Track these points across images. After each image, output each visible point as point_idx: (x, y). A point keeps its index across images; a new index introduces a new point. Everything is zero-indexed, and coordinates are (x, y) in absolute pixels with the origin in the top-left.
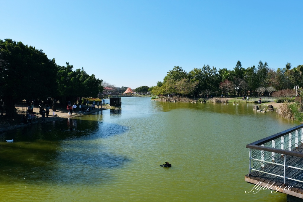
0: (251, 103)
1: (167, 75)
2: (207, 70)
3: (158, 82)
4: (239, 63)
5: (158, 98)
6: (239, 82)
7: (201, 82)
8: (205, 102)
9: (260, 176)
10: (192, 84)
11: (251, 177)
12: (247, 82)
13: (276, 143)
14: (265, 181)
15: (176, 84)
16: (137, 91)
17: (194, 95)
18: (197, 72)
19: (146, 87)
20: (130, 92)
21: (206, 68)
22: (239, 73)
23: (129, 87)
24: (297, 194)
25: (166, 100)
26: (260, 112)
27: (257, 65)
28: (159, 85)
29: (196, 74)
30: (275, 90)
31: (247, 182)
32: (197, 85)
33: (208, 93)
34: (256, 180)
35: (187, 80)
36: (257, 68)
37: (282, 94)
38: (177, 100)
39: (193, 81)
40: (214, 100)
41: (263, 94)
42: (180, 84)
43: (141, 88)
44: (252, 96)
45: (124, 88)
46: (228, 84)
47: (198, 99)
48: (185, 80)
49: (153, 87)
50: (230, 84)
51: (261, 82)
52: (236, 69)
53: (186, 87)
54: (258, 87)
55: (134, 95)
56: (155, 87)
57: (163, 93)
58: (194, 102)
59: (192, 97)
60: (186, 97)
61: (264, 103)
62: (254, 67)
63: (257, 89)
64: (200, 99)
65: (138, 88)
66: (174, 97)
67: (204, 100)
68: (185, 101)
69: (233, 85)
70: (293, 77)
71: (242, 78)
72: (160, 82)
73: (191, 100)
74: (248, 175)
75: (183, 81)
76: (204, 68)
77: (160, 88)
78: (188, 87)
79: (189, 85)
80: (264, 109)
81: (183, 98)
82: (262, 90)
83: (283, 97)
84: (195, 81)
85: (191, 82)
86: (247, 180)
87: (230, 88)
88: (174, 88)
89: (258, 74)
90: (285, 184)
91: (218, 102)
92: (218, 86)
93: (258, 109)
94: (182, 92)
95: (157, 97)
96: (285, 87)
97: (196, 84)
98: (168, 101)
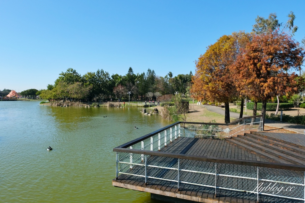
0: (141, 107)
1: (59, 78)
2: (101, 74)
3: (49, 85)
4: (131, 70)
5: (48, 103)
6: (131, 87)
7: (95, 86)
8: (98, 106)
9: (126, 178)
10: (86, 88)
11: (118, 181)
12: (138, 87)
13: (145, 144)
14: (130, 183)
15: (69, 88)
16: (23, 95)
17: (88, 99)
18: (91, 76)
19: (35, 90)
20: (15, 95)
21: (100, 72)
22: (131, 78)
23: (14, 90)
24: (155, 190)
25: (57, 105)
26: (147, 115)
27: (146, 72)
28: (49, 88)
29: (90, 78)
30: (161, 95)
31: (115, 186)
32: (91, 90)
33: (102, 98)
34: (122, 183)
35: (80, 84)
36: (146, 76)
37: (165, 98)
38: (70, 104)
39: (87, 85)
40: (107, 104)
41: (152, 99)
42: (73, 87)
43: (28, 92)
44: (142, 100)
45: (7, 91)
46: (120, 89)
47: (92, 104)
48: (78, 83)
49: (42, 90)
50: (123, 89)
51: (150, 88)
52: (128, 75)
53: (79, 91)
54: (147, 93)
55: (19, 99)
56: (44, 90)
57: (54, 96)
58: (87, 107)
59: (86, 101)
60: (79, 102)
61: (152, 106)
62: (144, 73)
63: (147, 94)
64: (93, 104)
65: (25, 91)
66: (67, 101)
67: (98, 105)
68: (78, 105)
69: (126, 90)
70: (174, 85)
71: (133, 83)
72: (50, 84)
73: (85, 105)
74: (115, 179)
75: (76, 85)
76: (98, 72)
77: (50, 91)
78: (81, 92)
79: (83, 89)
80: (151, 112)
81: (76, 102)
82: (150, 95)
83: (166, 101)
84: (89, 85)
85: (84, 86)
86: (115, 184)
87: (123, 92)
88: (66, 92)
89: (147, 80)
90: (146, 183)
91: (112, 106)
92: (112, 91)
93: (145, 112)
94: (75, 96)
95: (48, 101)
96: (169, 92)
97: (90, 88)
98: (60, 106)
